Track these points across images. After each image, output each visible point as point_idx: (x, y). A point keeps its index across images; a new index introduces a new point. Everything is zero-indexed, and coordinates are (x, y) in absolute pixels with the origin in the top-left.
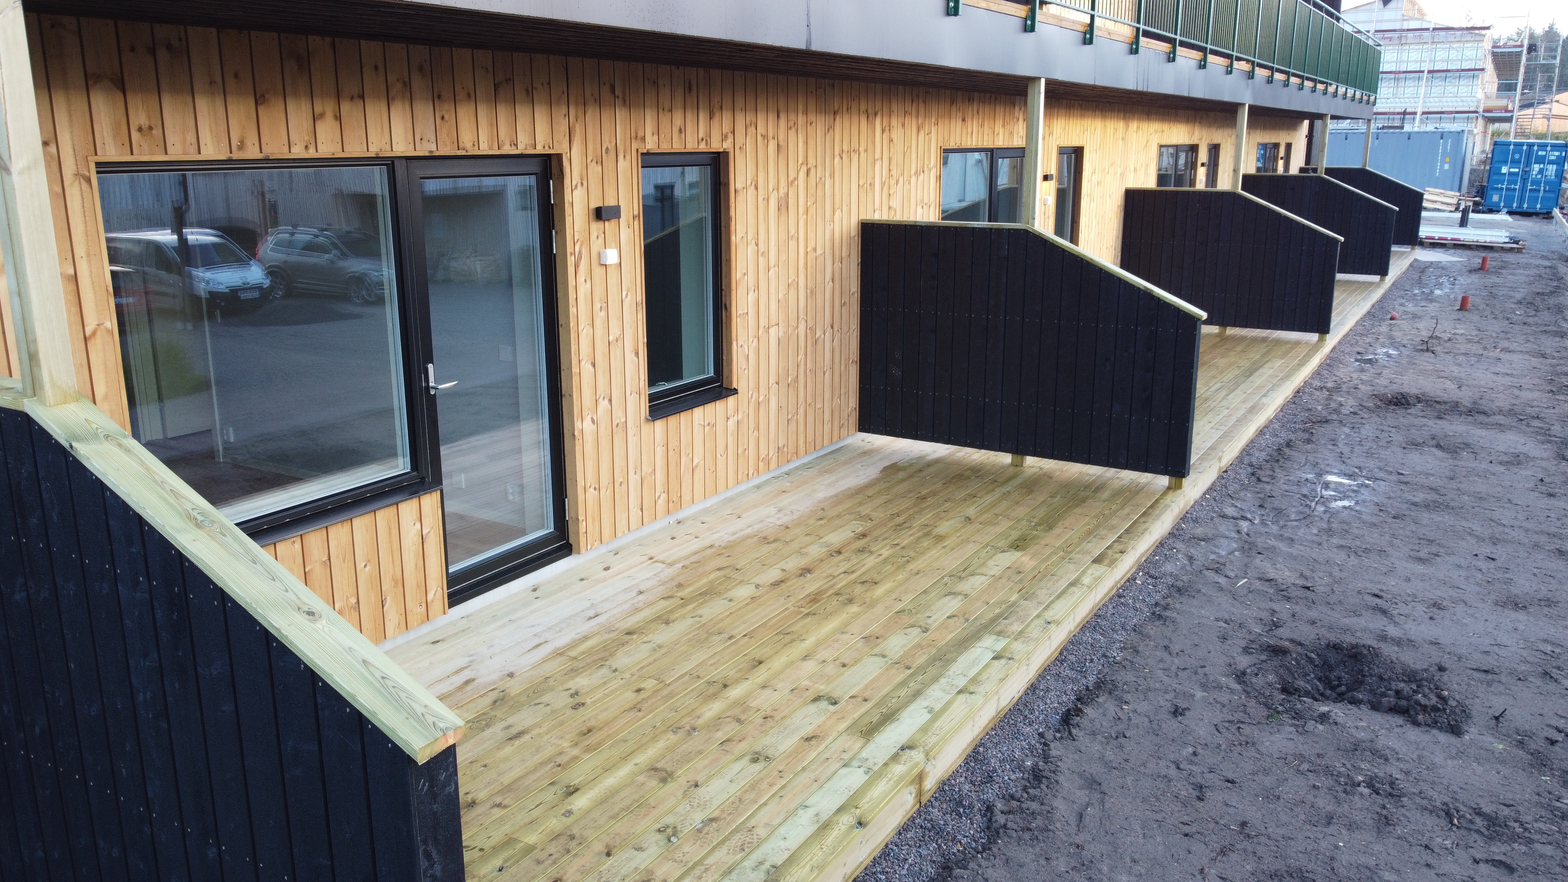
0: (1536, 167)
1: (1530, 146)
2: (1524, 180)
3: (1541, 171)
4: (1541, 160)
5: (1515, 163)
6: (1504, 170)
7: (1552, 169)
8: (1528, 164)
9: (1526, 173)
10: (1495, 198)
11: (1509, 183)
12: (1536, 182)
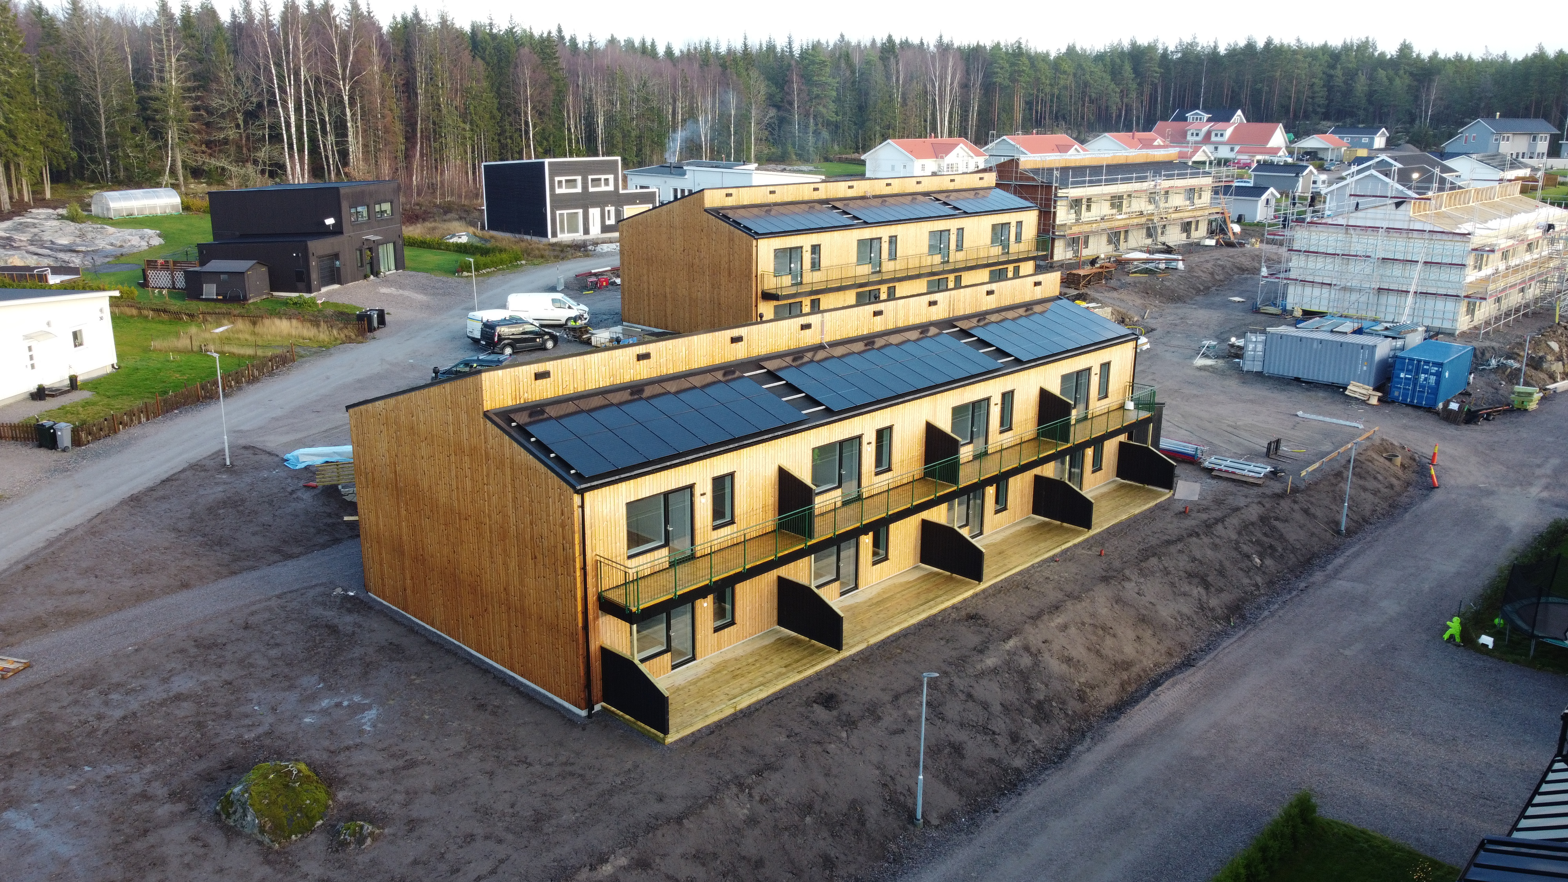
0: (1423, 376)
1: (1419, 361)
2: (1415, 385)
3: (1426, 379)
4: (1426, 372)
5: (1409, 371)
6: (1402, 375)
7: (1433, 379)
8: (1417, 373)
9: (1416, 380)
10: (1396, 394)
11: (1406, 384)
12: (1421, 386)
